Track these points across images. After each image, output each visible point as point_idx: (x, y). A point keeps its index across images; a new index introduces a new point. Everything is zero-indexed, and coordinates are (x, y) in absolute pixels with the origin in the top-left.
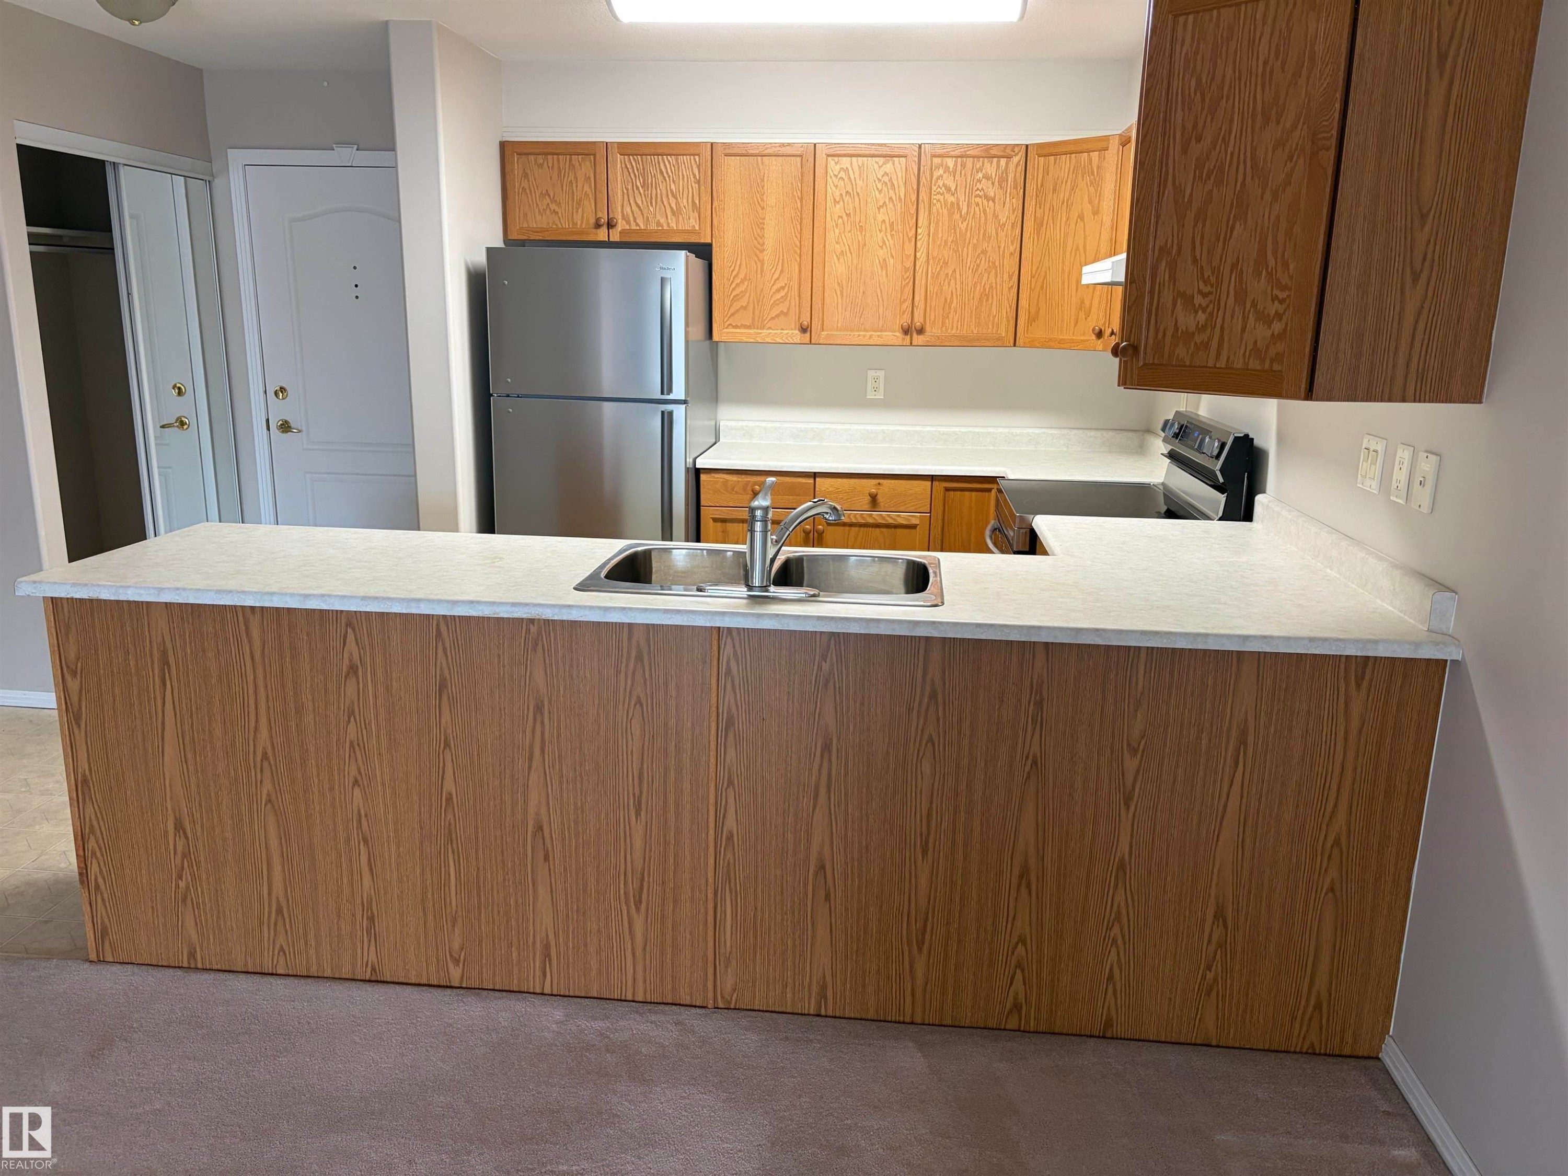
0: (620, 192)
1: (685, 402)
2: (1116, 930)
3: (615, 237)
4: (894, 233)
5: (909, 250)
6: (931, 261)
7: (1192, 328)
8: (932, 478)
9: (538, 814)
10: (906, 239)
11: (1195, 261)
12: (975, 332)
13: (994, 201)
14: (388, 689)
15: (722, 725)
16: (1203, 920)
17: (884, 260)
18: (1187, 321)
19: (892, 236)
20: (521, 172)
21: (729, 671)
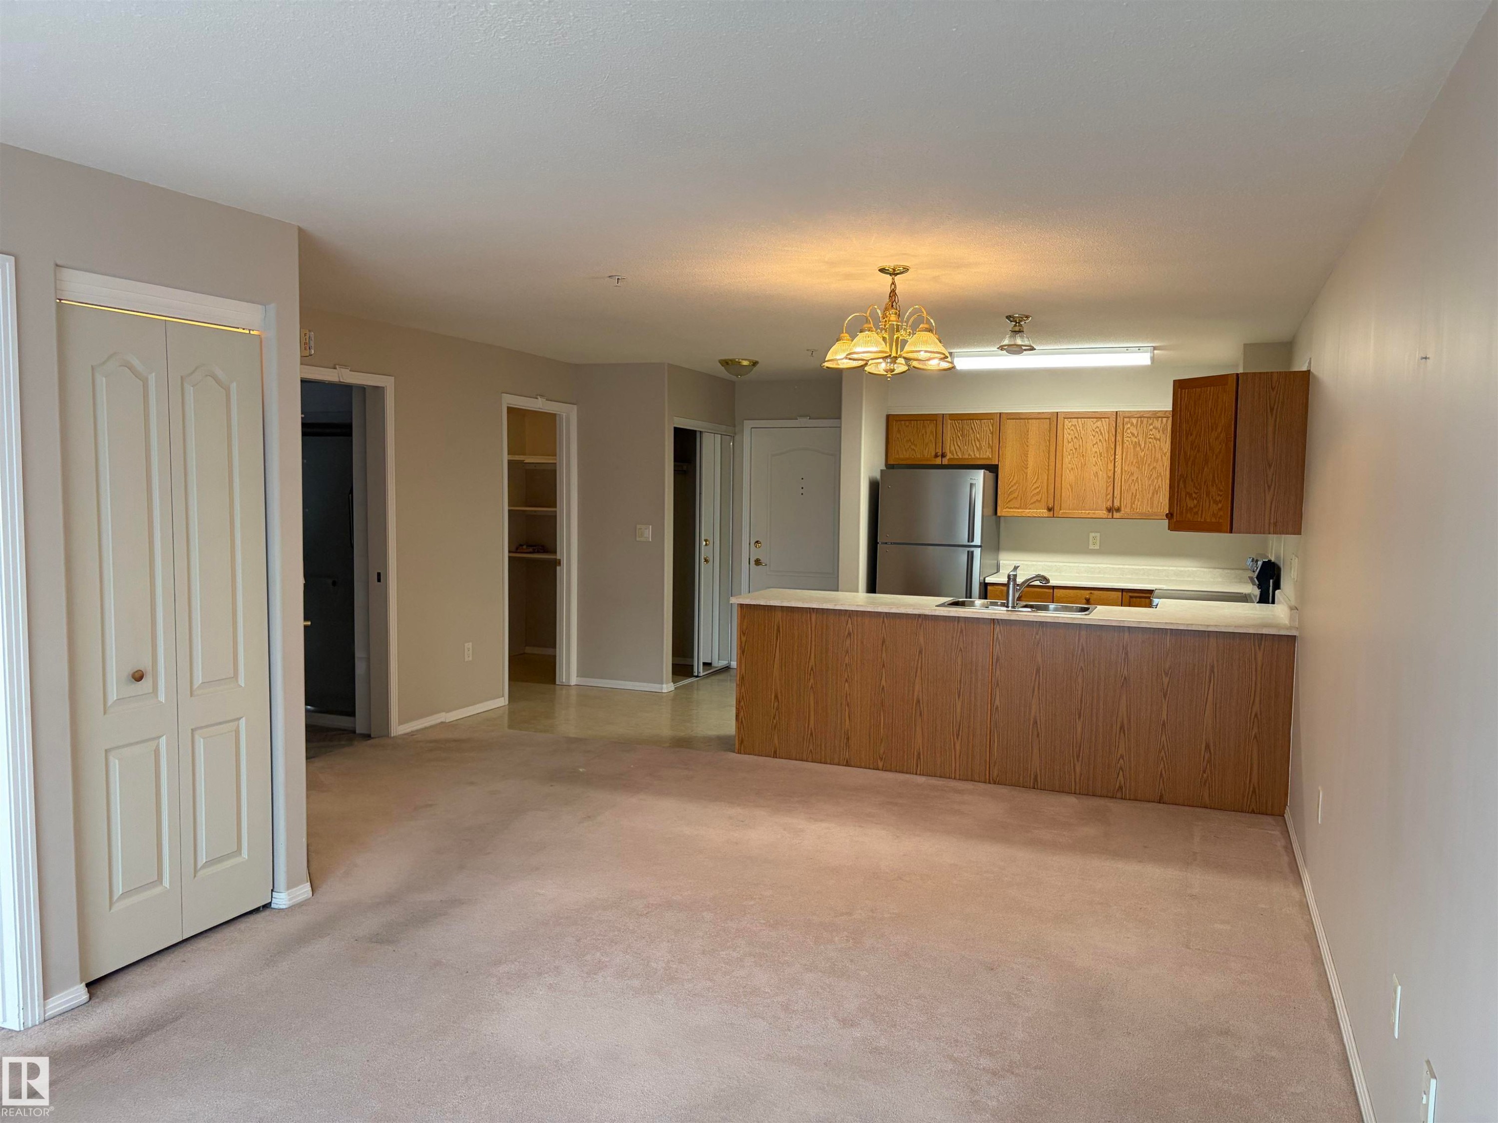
0: (949, 439)
1: (980, 546)
2: (1163, 753)
3: (945, 461)
4: (1102, 458)
5: (1111, 466)
6: (1124, 473)
7: (1192, 506)
8: (1123, 590)
9: (918, 696)
10: (1109, 461)
11: (1192, 480)
12: (1150, 511)
13: (1159, 440)
14: (862, 643)
15: (995, 661)
16: (1201, 750)
17: (1096, 472)
18: (1191, 503)
19: (1101, 460)
20: (897, 429)
21: (997, 638)
